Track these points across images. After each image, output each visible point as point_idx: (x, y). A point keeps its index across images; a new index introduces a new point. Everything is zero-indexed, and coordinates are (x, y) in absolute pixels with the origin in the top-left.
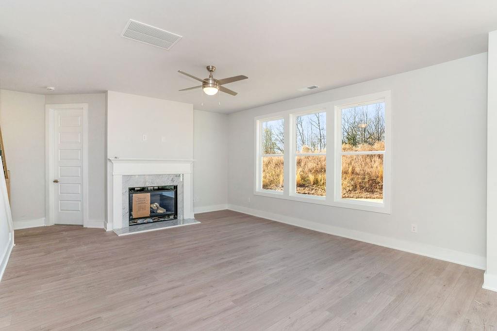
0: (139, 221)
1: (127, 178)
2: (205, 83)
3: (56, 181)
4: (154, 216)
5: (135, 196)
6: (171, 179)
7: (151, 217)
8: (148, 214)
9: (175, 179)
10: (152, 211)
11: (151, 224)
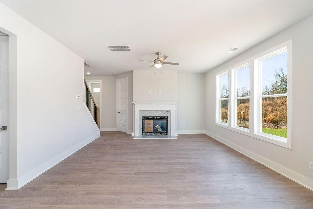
0: (147, 134)
1: (141, 112)
2: (155, 62)
3: (119, 112)
4: (156, 132)
5: (146, 121)
6: (164, 113)
7: (153, 132)
8: (152, 130)
9: (167, 113)
10: (155, 129)
11: (154, 136)
